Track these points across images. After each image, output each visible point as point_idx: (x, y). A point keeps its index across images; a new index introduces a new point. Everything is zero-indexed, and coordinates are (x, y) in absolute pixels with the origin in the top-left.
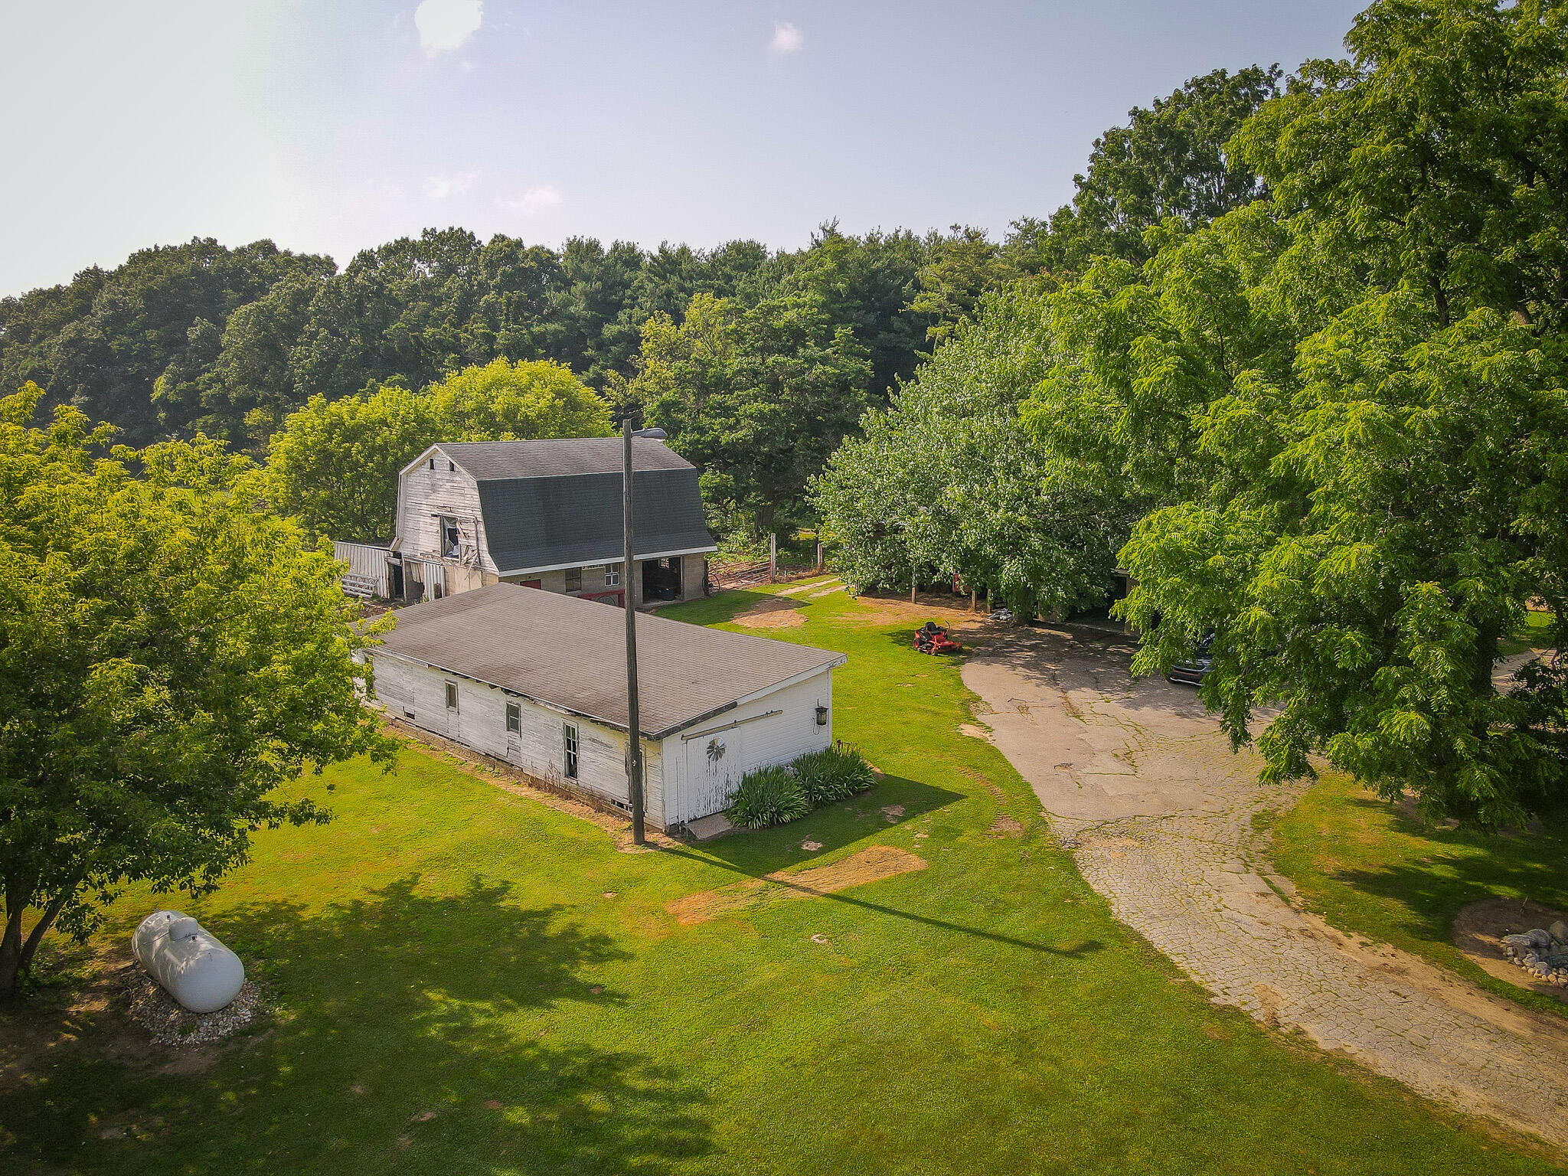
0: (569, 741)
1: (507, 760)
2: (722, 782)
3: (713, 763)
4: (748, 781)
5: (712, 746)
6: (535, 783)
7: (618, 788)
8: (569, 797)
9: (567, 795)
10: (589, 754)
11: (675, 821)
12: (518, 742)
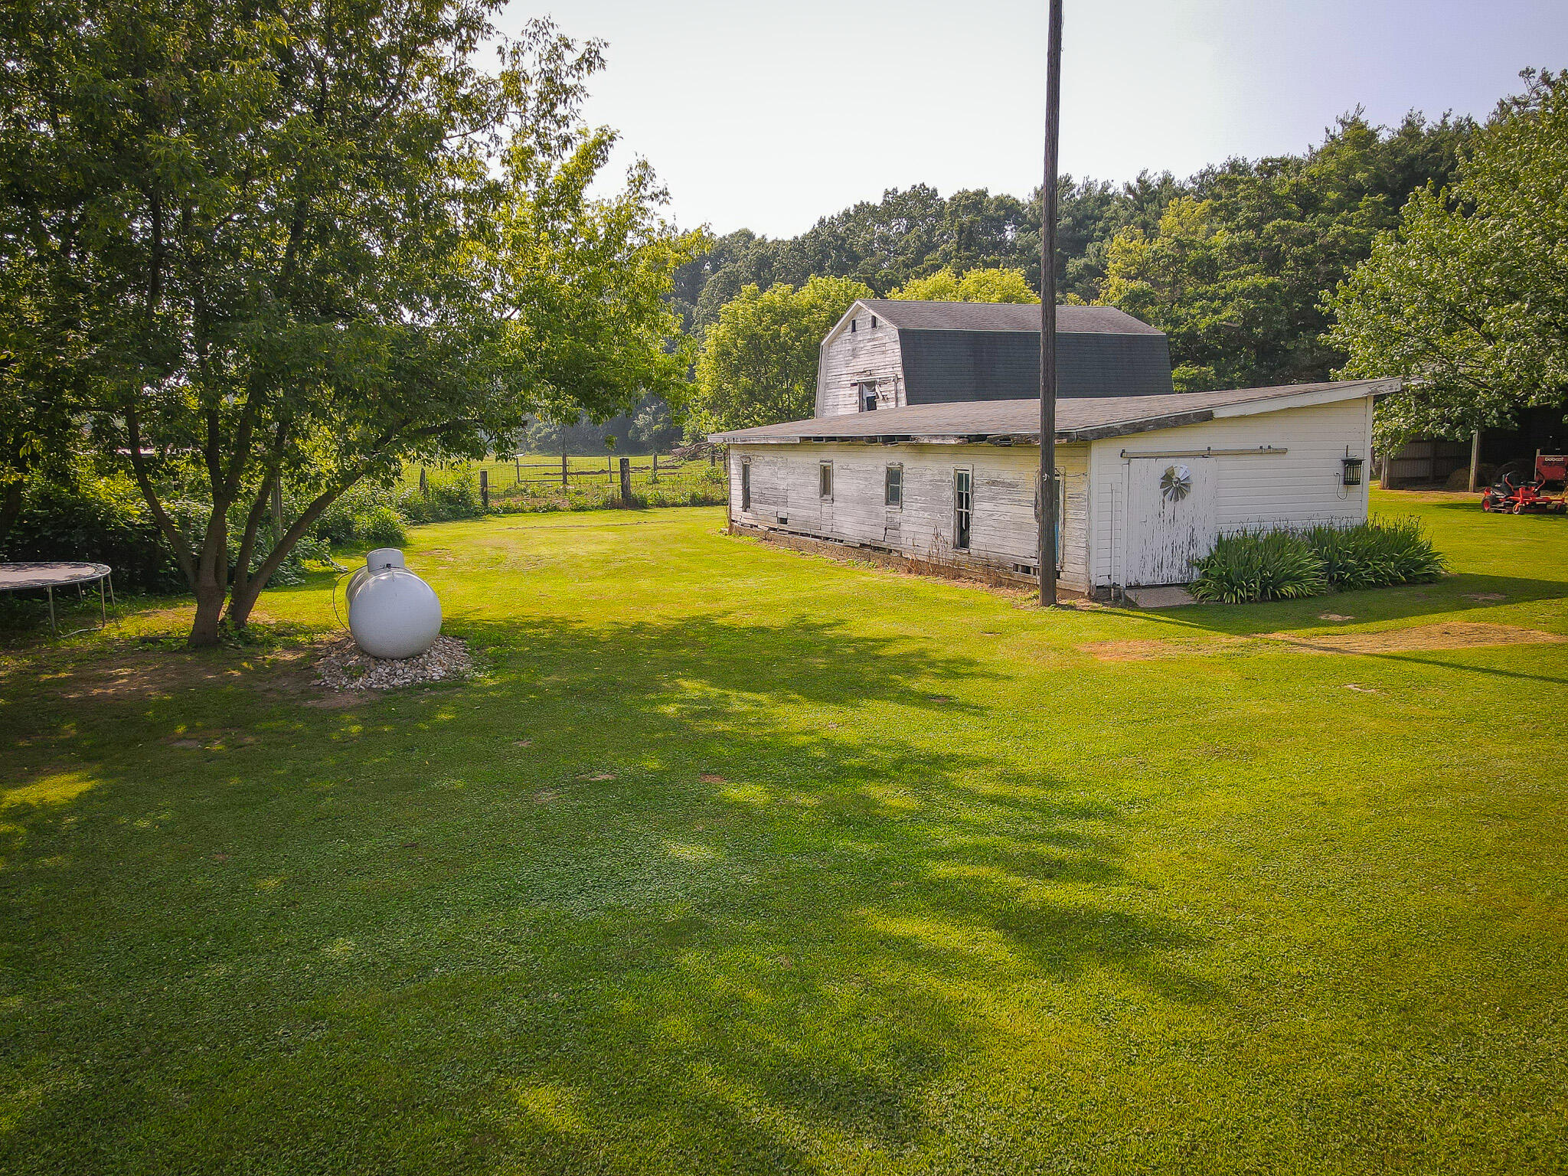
0: (961, 495)
1: (884, 545)
2: (1183, 538)
3: (1169, 505)
4: (1222, 544)
5: (1168, 479)
6: (916, 567)
7: (1025, 547)
8: (957, 576)
9: (954, 572)
10: (987, 506)
11: (1105, 582)
12: (898, 518)
